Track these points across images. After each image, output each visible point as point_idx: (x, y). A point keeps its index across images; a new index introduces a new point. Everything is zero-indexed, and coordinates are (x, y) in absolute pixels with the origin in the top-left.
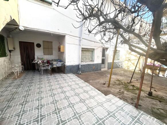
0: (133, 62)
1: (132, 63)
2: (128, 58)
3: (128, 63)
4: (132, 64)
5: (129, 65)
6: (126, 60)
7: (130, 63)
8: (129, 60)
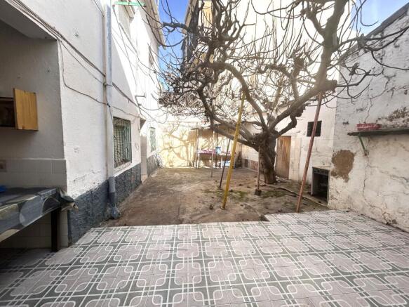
0: (177, 150)
1: (176, 154)
2: (168, 144)
3: (168, 155)
4: (176, 156)
5: (171, 158)
6: (165, 149)
7: (172, 154)
8: (171, 147)
